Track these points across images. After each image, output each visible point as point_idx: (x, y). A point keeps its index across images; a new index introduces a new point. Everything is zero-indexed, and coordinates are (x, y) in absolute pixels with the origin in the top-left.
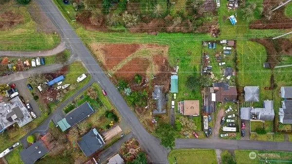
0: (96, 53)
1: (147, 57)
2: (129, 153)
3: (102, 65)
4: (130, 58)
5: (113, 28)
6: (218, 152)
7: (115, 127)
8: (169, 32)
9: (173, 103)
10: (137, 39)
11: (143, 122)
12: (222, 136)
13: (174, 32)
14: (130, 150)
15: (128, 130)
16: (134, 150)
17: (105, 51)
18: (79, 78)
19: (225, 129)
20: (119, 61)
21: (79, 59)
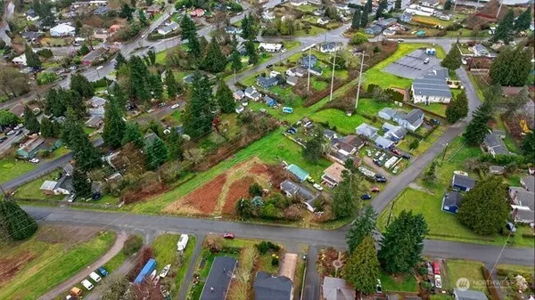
0: (179, 212)
1: (245, 175)
2: (337, 269)
3: (198, 216)
4: (226, 189)
5: (180, 182)
6: (413, 186)
7: (284, 258)
8: (244, 148)
9: (316, 185)
10: (217, 171)
11: (310, 226)
12: (394, 172)
13: (249, 144)
14: (334, 264)
15: (304, 247)
16: (339, 260)
17: (191, 203)
18: (179, 244)
19: (387, 164)
20: (215, 199)
21: (161, 232)
